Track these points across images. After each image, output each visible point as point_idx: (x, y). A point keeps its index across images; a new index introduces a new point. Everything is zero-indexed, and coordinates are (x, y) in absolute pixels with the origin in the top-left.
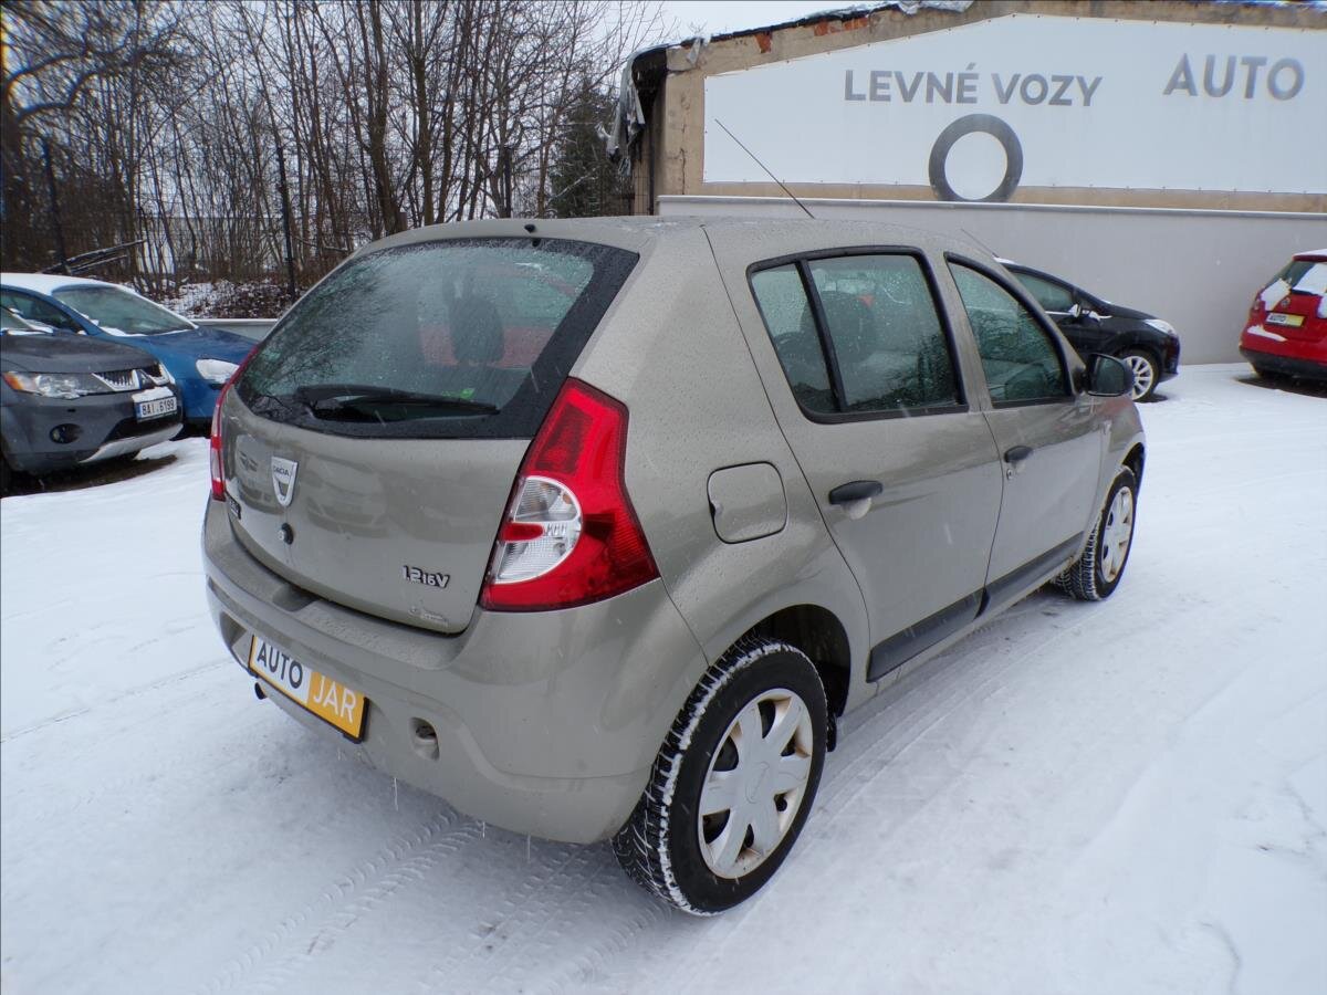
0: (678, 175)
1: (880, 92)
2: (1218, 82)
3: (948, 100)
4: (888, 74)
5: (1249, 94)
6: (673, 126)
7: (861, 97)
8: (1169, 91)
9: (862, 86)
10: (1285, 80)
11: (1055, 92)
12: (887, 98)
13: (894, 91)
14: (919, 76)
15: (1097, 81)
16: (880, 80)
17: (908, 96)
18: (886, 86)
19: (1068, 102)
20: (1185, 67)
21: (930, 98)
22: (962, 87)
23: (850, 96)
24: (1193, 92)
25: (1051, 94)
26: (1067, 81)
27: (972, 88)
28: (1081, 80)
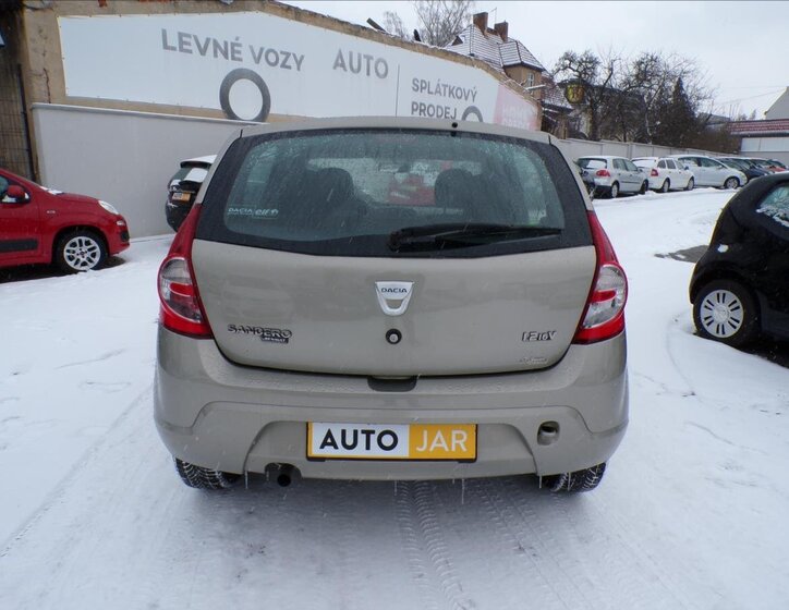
0: (44, 88)
1: (185, 47)
2: (355, 66)
3: (226, 57)
4: (189, 36)
5: (368, 74)
6: (35, 50)
7: (174, 49)
8: (335, 68)
9: (173, 41)
10: (382, 70)
11: (283, 61)
12: (190, 52)
13: (194, 47)
14: (208, 40)
15: (302, 57)
16: (184, 39)
17: (203, 52)
18: (189, 44)
19: (289, 67)
20: (340, 56)
21: (216, 55)
22: (233, 51)
23: (166, 46)
24: (345, 70)
25: (280, 62)
26: (288, 55)
27: (239, 52)
28: (294, 55)
